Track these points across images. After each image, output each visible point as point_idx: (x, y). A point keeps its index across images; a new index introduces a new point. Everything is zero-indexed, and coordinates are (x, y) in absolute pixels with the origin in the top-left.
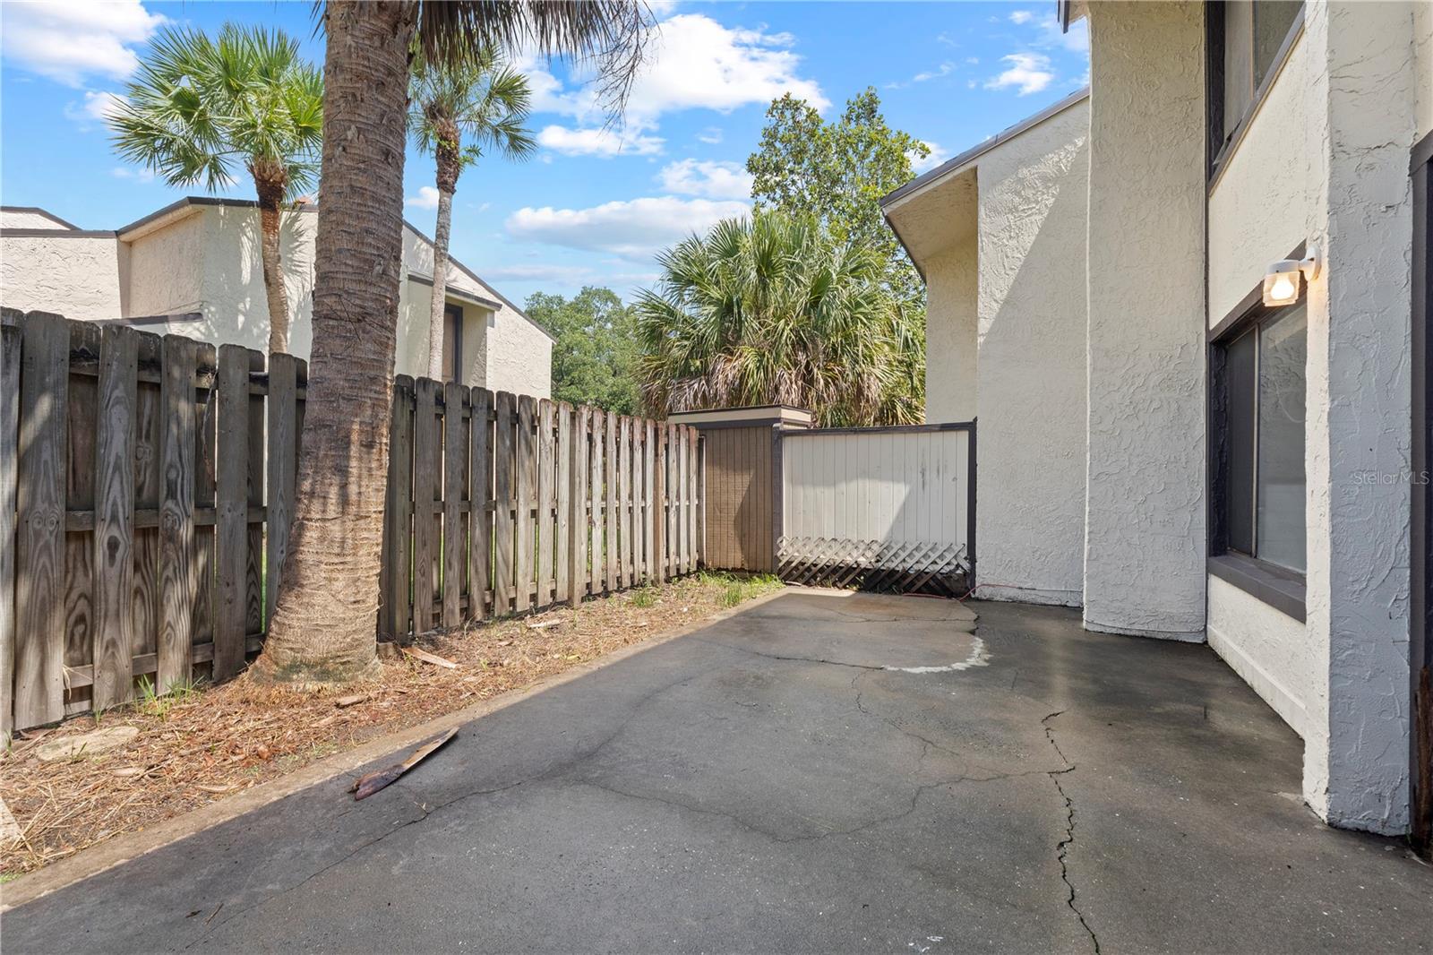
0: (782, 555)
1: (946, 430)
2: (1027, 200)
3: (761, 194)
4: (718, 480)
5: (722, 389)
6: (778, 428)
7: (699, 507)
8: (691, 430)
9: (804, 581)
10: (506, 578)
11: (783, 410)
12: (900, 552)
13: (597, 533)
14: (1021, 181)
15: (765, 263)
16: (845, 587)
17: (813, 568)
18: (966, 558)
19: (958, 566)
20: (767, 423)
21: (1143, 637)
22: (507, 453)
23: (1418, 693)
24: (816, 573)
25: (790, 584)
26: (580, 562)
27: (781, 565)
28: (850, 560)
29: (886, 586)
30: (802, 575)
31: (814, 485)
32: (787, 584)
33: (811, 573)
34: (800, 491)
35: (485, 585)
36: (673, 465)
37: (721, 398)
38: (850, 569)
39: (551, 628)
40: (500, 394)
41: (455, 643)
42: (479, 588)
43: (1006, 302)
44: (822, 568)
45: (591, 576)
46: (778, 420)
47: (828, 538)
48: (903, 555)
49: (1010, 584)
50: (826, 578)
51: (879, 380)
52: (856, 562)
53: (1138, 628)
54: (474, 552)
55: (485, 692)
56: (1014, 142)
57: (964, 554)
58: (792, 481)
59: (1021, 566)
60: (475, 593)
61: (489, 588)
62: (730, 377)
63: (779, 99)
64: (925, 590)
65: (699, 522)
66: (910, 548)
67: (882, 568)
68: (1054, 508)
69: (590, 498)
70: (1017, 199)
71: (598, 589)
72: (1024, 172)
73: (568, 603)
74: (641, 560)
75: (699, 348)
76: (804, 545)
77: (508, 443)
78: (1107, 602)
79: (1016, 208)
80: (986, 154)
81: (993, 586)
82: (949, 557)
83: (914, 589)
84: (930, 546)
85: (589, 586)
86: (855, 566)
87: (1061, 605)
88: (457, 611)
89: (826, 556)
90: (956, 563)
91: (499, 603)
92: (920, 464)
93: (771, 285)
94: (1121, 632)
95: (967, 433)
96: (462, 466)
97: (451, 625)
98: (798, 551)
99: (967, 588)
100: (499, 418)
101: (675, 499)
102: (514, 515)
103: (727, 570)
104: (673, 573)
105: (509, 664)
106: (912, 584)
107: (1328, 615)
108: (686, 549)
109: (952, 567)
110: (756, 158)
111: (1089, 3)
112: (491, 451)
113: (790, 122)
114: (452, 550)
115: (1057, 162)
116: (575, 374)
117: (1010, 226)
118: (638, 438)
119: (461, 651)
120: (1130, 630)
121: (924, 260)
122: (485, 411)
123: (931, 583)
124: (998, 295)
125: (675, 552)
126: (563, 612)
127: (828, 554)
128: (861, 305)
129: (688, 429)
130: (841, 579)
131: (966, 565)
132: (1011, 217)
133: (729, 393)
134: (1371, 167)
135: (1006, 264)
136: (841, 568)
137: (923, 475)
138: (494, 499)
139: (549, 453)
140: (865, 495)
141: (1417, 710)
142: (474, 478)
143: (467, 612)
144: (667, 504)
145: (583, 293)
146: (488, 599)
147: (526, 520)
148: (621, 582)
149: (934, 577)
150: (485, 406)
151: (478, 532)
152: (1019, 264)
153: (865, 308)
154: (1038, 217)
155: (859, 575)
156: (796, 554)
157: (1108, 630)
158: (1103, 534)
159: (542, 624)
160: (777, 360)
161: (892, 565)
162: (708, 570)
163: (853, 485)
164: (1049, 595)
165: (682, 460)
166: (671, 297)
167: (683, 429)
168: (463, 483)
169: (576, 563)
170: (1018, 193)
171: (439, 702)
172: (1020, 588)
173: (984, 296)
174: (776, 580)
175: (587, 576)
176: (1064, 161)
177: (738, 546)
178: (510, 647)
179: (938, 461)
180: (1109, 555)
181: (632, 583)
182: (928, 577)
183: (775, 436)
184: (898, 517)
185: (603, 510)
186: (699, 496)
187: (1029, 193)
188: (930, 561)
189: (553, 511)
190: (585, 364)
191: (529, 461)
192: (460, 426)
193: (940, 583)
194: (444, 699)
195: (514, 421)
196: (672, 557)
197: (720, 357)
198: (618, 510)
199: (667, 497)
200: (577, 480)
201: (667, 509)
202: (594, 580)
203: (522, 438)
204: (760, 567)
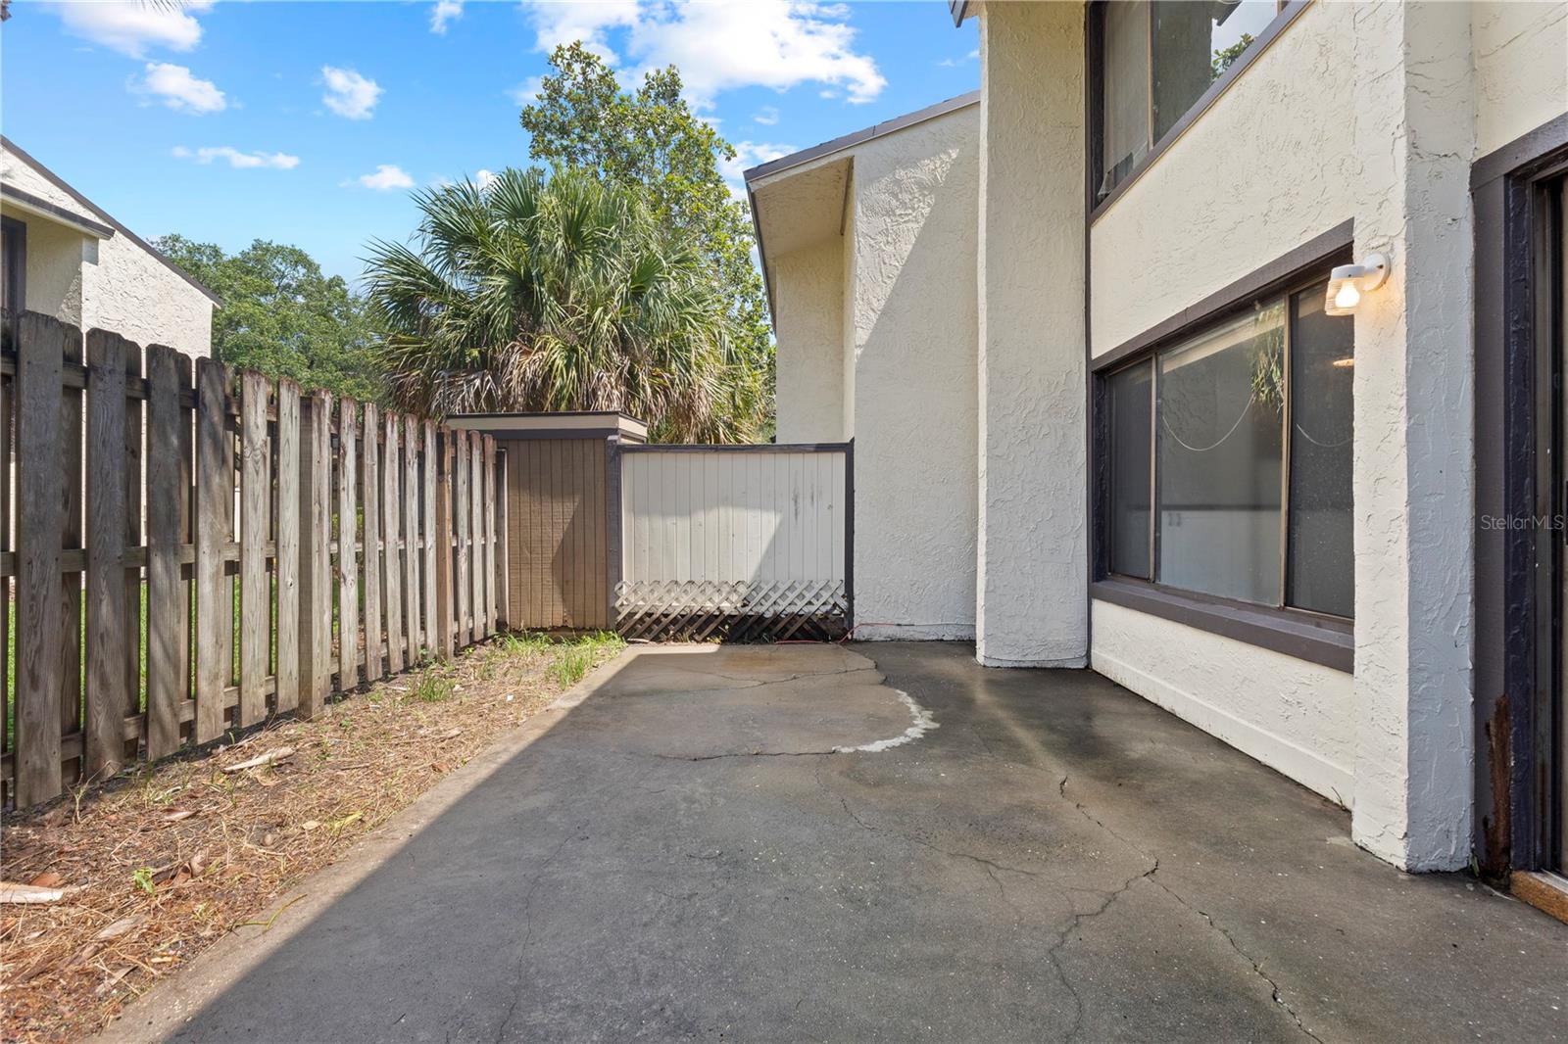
0: (622, 605)
1: (821, 452)
2: (903, 204)
3: (543, 156)
4: (528, 510)
5: (518, 390)
6: (615, 441)
7: (498, 547)
8: (487, 440)
9: (652, 635)
10: (172, 687)
11: (621, 420)
12: (771, 593)
13: (349, 593)
14: (898, 182)
15: (573, 232)
16: (704, 640)
17: (663, 619)
18: (843, 596)
19: (835, 605)
20: (602, 434)
21: (1035, 668)
22: (172, 461)
23: (1492, 723)
24: (668, 625)
25: (634, 642)
26: (321, 643)
27: (620, 618)
28: (710, 607)
29: (756, 634)
30: (649, 630)
31: (664, 514)
32: (629, 642)
33: (661, 626)
34: (645, 522)
35: (122, 704)
36: (462, 488)
37: (515, 402)
38: (711, 618)
39: (276, 767)
40: (154, 350)
41: (52, 838)
42: (111, 716)
43: (884, 313)
44: (675, 618)
45: (340, 662)
46: (615, 431)
47: (683, 580)
48: (774, 596)
49: (889, 622)
50: (681, 630)
51: (709, 395)
52: (718, 608)
53: (1031, 659)
54: (97, 648)
55: (164, 954)
56: (891, 139)
57: (842, 592)
58: (634, 511)
59: (900, 601)
60: (101, 726)
61: (134, 711)
62: (529, 375)
63: (566, 46)
64: (798, 635)
65: (498, 567)
66: (783, 587)
67: (751, 613)
68: (930, 537)
69: (336, 537)
70: (894, 202)
71: (351, 681)
72: (900, 174)
73: (301, 712)
74: (418, 627)
75: (481, 331)
76: (652, 591)
77: (175, 441)
78: (1003, 635)
79: (893, 211)
80: (862, 146)
81: (872, 625)
82: (825, 595)
83: (787, 635)
84: (805, 584)
85: (335, 679)
86: (717, 613)
87: (937, 640)
88: (55, 767)
89: (679, 603)
90: (833, 602)
91: (158, 736)
92: (792, 489)
93: (581, 263)
94: (1016, 665)
95: (844, 455)
96: (62, 481)
97: (37, 801)
98: (643, 599)
99: (844, 629)
100: (153, 393)
101: (465, 537)
102: (189, 571)
103: (544, 630)
104: (464, 641)
105: (205, 864)
106: (785, 629)
107: (1406, 648)
108: (481, 607)
109: (829, 607)
110: (534, 113)
111: (986, 2)
112: (136, 455)
113: (580, 79)
114: (39, 650)
115: (933, 170)
116: (245, 360)
117: (887, 229)
118: (412, 445)
119: (73, 854)
120: (1024, 662)
121: (774, 259)
122: (120, 376)
123: (806, 626)
124: (875, 305)
125: (467, 611)
126: (292, 730)
127: (683, 600)
128: (688, 304)
129: (483, 440)
130: (700, 631)
131: (843, 604)
132: (888, 220)
133: (528, 396)
134: (1438, 176)
135: (883, 270)
136: (700, 616)
137: (796, 502)
138: (144, 543)
139: (261, 464)
140: (728, 527)
141: (1490, 739)
142: (95, 505)
143: (76, 769)
144: (454, 544)
145: (254, 248)
146: (131, 732)
147: (215, 576)
148: (389, 665)
149: (809, 620)
150: (121, 368)
151: (105, 609)
152: (896, 273)
153: (695, 309)
154: (915, 226)
155: (723, 624)
156: (641, 603)
157: (1005, 665)
158: (999, 563)
159: (254, 762)
160: (593, 357)
161: (762, 610)
162: (518, 633)
163: (713, 515)
164: (926, 630)
165: (474, 479)
166: (437, 257)
167: (476, 439)
168: (66, 516)
169: (315, 645)
170: (895, 196)
171: (33, 1023)
172: (899, 625)
173: (861, 303)
174: (614, 638)
175: (332, 663)
176: (939, 170)
177: (557, 596)
178: (197, 821)
179: (812, 488)
180: (1005, 586)
181: (406, 662)
182: (804, 619)
183: (612, 453)
184: (767, 552)
185: (360, 558)
186: (498, 532)
187: (906, 197)
188: (806, 601)
189: (269, 561)
190: (260, 347)
191: (221, 475)
192: (57, 402)
193: (816, 626)
194: (48, 1009)
195: (188, 403)
196: (464, 618)
197: (513, 347)
198: (383, 555)
199: (455, 533)
200: (315, 509)
201: (455, 550)
202: (346, 667)
203: (205, 433)
204: (590, 623)
